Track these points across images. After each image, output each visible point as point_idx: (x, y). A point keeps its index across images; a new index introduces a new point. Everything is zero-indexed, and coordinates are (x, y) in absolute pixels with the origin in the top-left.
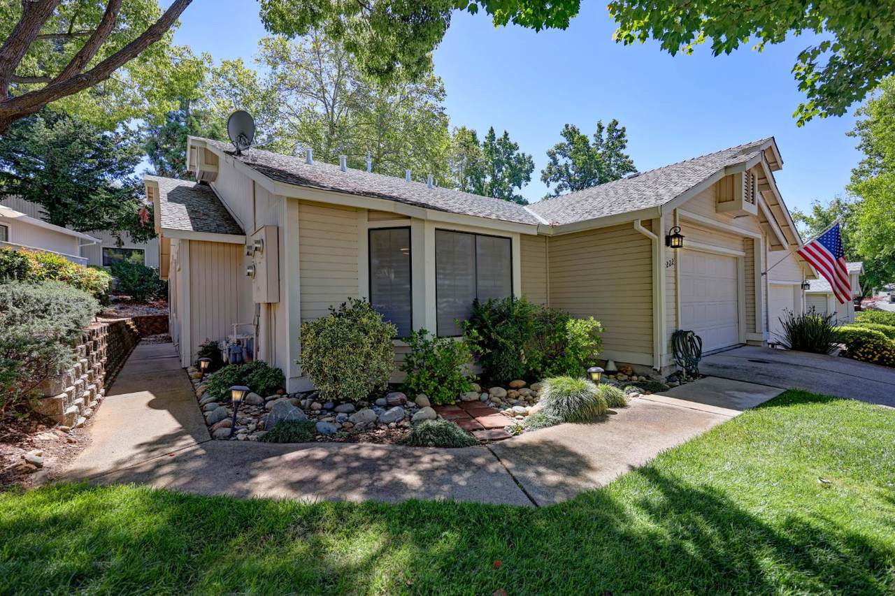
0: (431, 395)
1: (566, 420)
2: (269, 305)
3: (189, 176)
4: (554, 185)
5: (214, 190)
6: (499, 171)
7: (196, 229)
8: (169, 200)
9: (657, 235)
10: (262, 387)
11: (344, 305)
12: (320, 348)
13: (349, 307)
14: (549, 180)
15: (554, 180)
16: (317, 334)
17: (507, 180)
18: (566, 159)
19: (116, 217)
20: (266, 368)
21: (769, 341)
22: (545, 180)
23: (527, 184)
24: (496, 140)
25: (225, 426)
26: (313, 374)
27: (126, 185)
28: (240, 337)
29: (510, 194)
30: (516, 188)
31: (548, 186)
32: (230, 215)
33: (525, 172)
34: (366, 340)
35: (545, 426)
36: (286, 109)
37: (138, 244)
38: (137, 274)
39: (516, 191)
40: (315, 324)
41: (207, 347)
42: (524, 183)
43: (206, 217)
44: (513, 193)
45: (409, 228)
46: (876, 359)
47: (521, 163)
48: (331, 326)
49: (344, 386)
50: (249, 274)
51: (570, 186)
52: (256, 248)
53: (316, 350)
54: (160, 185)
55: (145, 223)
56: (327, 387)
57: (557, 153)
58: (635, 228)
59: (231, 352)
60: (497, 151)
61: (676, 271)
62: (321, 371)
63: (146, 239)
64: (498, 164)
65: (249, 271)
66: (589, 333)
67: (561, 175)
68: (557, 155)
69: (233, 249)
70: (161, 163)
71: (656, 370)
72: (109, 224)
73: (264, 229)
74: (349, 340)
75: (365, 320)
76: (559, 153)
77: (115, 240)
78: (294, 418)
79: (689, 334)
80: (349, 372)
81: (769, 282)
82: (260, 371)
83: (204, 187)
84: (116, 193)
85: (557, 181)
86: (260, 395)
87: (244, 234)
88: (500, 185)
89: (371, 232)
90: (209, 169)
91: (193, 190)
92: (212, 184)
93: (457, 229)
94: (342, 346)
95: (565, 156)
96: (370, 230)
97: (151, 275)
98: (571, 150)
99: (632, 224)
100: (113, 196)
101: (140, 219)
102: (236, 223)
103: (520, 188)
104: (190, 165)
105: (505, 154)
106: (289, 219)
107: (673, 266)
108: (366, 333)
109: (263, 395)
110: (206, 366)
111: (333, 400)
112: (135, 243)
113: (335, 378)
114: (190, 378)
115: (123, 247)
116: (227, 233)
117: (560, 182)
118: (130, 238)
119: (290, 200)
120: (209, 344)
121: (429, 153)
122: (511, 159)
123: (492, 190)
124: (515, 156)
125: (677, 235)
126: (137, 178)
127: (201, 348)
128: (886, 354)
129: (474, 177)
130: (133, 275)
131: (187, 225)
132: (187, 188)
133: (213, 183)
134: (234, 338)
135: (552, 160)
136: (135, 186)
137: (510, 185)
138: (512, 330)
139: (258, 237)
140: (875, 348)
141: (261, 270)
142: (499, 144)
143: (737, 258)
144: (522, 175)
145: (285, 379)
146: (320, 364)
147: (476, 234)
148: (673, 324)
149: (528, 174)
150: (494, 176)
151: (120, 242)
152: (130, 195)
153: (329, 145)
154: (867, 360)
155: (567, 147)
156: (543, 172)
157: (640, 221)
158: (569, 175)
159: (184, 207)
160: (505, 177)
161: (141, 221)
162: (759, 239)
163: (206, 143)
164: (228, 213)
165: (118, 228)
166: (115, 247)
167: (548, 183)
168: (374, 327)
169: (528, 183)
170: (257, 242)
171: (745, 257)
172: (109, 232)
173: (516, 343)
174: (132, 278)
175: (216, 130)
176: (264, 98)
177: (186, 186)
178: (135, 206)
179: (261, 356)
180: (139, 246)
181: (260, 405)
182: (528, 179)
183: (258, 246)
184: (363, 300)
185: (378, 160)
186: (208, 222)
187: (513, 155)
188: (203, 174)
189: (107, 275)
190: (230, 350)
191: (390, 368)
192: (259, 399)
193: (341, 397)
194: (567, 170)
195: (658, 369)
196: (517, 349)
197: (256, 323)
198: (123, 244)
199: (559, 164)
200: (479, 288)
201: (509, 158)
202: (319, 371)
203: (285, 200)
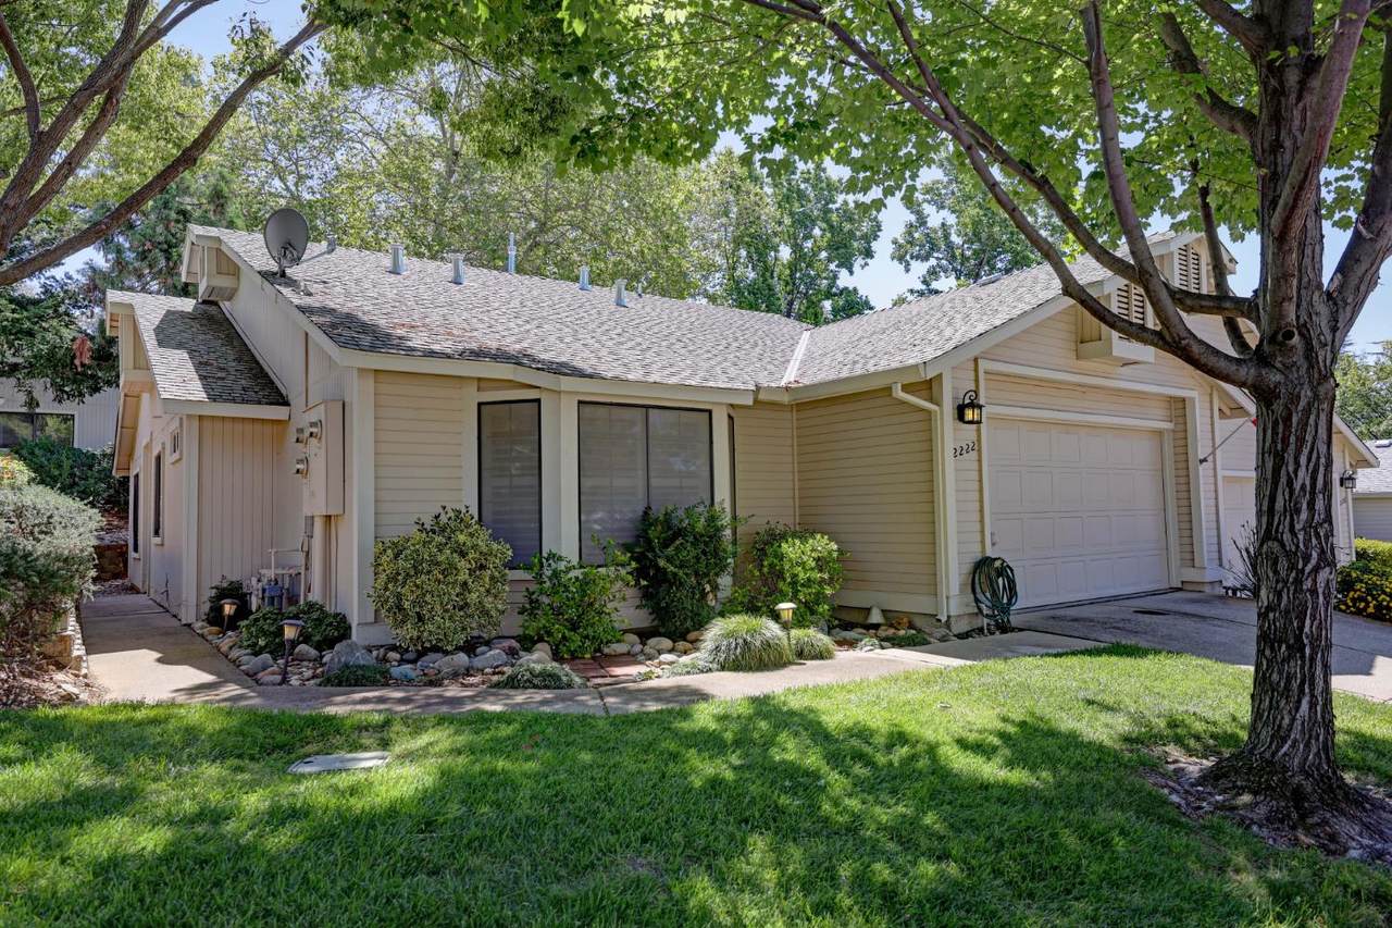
0: (557, 646)
1: (723, 668)
2: (328, 517)
3: (185, 291)
4: (919, 268)
5: (228, 315)
6: (806, 238)
7: (213, 398)
8: (161, 343)
9: (937, 404)
10: (317, 638)
11: (437, 517)
12: (398, 574)
13: (444, 519)
14: (908, 257)
15: (917, 257)
16: (396, 556)
17: (824, 254)
18: (945, 213)
19: (27, 353)
20: (323, 612)
21: (1225, 584)
22: (901, 259)
23: (866, 264)
24: (798, 172)
25: (273, 673)
26: (389, 611)
27: (47, 290)
28: (280, 572)
29: (831, 286)
30: (844, 273)
31: (907, 270)
32: (261, 368)
33: (862, 238)
34: (462, 564)
35: (688, 673)
36: (360, 125)
37: (66, 403)
38: (67, 464)
39: (844, 280)
40: (394, 543)
41: (224, 589)
42: (858, 262)
43: (223, 375)
44: (838, 282)
45: (538, 401)
46: (1371, 610)
47: (851, 220)
48: (414, 545)
49: (430, 627)
50: (298, 471)
51: (955, 269)
52: (311, 434)
53: (393, 579)
54: (139, 312)
55: (83, 365)
56: (409, 631)
57: (925, 201)
58: (894, 395)
59: (267, 594)
60: (801, 195)
61: (980, 461)
62: (400, 608)
63: (81, 395)
64: (804, 222)
65: (299, 466)
66: (818, 560)
67: (934, 248)
68: (925, 205)
69: (268, 428)
70: (119, 251)
71: (939, 621)
72: (15, 368)
73: (322, 407)
74: (438, 564)
75: (462, 538)
76: (929, 202)
77: (22, 397)
78: (362, 662)
79: (997, 564)
80: (438, 607)
81: (1220, 474)
82: (315, 615)
83: (212, 310)
84: (31, 308)
85: (926, 258)
86: (316, 648)
87: (286, 403)
88: (809, 265)
89: (483, 407)
90: (224, 282)
91: (192, 317)
92: (225, 305)
93: (615, 401)
94: (429, 572)
95: (943, 207)
96: (480, 405)
97: (91, 467)
98: (953, 193)
99: (889, 389)
100: (25, 314)
101: (74, 357)
102: (273, 383)
103: (851, 273)
104: (188, 273)
105: (818, 201)
106: (360, 395)
107: (974, 455)
108: (463, 554)
109: (319, 647)
110: (232, 612)
111: (417, 651)
112: (60, 402)
113: (420, 618)
114: (202, 636)
115: (38, 411)
116: (259, 403)
117: (933, 262)
118: (51, 394)
119: (362, 371)
120: (225, 585)
121: (649, 209)
122: (830, 211)
123: (792, 275)
124: (837, 205)
125: (973, 405)
126: (70, 278)
127: (214, 591)
128: (1384, 600)
129: (753, 250)
130: (60, 466)
131: (196, 391)
132: (182, 315)
133: (227, 303)
134: (270, 573)
135: (913, 218)
136: (66, 292)
137: (832, 266)
138: (689, 553)
139: (313, 416)
140: (1369, 591)
141: (318, 466)
142: (806, 181)
143: (1160, 433)
144: (855, 244)
145: (350, 627)
146: (399, 596)
147: (647, 407)
148: (977, 548)
149: (869, 243)
150: (797, 248)
151: (32, 402)
152: (56, 311)
153: (443, 196)
154: (1359, 612)
155: (945, 187)
156: (895, 242)
157: (899, 385)
158: (950, 246)
159: (186, 356)
160: (820, 250)
161: (77, 362)
162: (1193, 399)
163: (219, 240)
164: (257, 363)
165: (31, 375)
166: (24, 410)
167: (908, 264)
168: (474, 547)
169: (869, 261)
170: (313, 425)
171: (1174, 431)
172: (13, 381)
173: (697, 574)
174: (57, 473)
175: (223, 184)
176: (314, 108)
177: (180, 309)
178: (65, 332)
179: (315, 596)
180: (68, 407)
181: (315, 660)
182: (869, 254)
183: (314, 430)
184: (464, 511)
185: (545, 224)
186: (228, 383)
187: (834, 202)
188: (212, 290)
189: (24, 469)
190: (264, 590)
191: (500, 606)
192: (313, 652)
193: (427, 645)
194: (947, 236)
195: (944, 619)
196: (699, 584)
197: (305, 549)
198: (38, 405)
199: (929, 225)
200: (652, 491)
201: (826, 211)
202: (397, 607)
203: (355, 372)
